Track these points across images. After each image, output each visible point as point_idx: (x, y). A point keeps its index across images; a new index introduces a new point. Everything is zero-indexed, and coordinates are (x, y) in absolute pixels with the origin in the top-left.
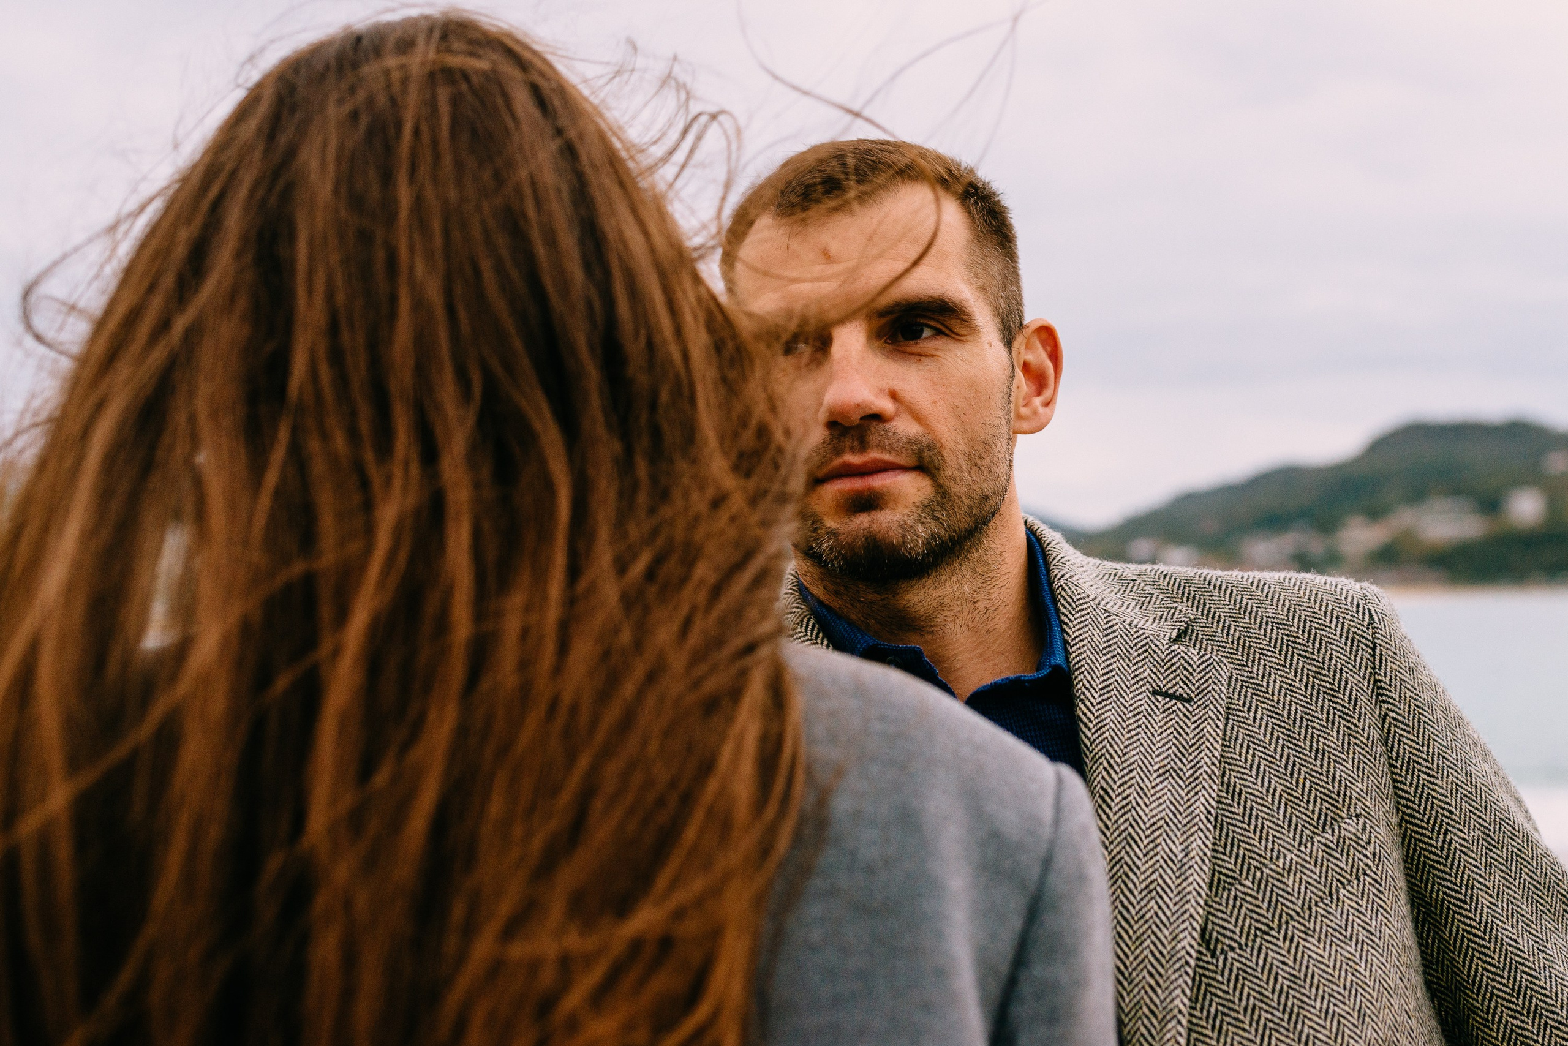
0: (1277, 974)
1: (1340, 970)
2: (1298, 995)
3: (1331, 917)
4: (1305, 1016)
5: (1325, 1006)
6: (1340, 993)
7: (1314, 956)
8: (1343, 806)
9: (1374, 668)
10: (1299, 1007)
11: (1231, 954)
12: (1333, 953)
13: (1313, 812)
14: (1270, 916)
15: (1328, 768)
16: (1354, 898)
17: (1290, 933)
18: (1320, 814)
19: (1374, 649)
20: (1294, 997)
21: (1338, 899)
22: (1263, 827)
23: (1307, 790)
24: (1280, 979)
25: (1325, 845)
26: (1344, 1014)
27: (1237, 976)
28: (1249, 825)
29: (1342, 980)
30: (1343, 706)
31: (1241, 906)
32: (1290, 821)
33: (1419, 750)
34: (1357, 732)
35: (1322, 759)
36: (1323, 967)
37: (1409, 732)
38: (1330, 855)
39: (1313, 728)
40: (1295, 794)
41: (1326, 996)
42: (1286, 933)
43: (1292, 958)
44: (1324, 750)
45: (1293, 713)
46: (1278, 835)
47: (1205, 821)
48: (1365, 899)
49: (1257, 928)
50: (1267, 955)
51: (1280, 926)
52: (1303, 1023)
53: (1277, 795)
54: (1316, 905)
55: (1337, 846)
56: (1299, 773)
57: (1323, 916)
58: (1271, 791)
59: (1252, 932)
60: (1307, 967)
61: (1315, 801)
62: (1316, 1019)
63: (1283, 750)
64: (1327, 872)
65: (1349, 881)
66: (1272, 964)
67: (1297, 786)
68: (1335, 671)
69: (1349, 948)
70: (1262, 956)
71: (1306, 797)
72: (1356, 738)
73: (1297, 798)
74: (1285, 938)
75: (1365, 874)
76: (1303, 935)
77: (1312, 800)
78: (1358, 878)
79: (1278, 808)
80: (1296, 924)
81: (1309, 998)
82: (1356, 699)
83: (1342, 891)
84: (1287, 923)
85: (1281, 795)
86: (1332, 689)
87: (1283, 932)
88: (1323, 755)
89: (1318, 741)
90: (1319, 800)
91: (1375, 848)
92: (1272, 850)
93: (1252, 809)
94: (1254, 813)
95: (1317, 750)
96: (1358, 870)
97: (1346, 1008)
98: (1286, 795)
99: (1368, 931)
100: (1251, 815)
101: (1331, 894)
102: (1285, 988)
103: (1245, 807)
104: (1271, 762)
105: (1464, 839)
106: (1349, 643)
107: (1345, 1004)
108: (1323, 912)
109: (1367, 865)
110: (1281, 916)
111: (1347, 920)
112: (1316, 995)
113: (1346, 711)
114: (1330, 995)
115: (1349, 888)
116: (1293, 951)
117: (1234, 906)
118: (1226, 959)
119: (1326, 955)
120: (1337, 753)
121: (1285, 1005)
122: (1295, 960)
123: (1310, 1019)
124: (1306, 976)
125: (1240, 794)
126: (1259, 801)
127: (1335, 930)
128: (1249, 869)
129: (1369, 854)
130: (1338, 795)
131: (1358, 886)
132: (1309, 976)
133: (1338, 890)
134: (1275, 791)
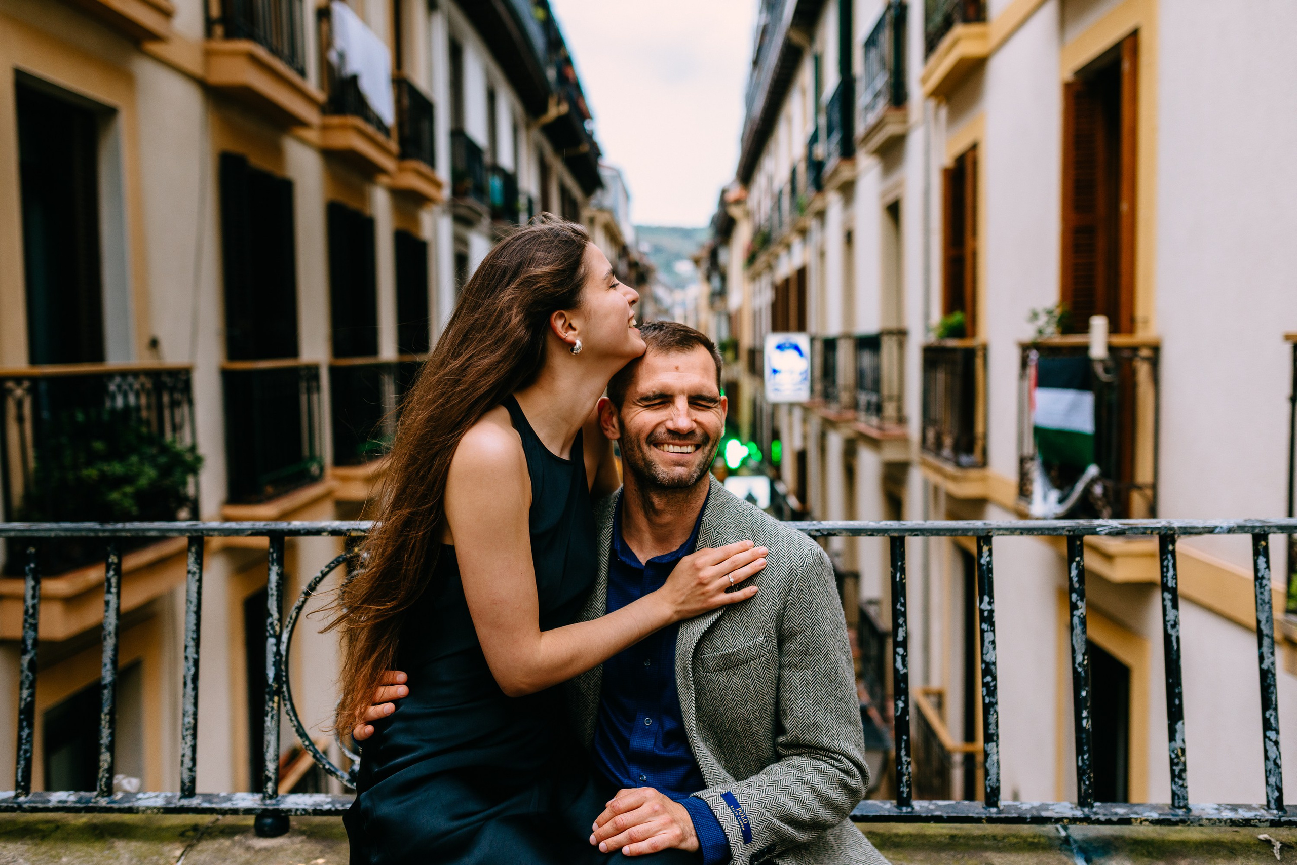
0: (720, 684)
3: (745, 670)
5: (733, 697)
6: (739, 694)
8: (762, 632)
9: (793, 583)
11: (708, 673)
16: (756, 664)
17: (728, 673)
19: (797, 576)
21: (749, 665)
22: (734, 634)
24: (721, 686)
25: (749, 646)
27: (708, 681)
28: (730, 632)
30: (774, 595)
34: (776, 605)
44: (762, 611)
48: (761, 665)
50: (719, 678)
54: (741, 665)
60: (731, 684)
65: (756, 659)
69: (748, 681)
70: (717, 677)
75: (763, 656)
78: (760, 658)
83: (752, 662)
84: (728, 669)
85: (745, 624)
86: (774, 587)
89: (761, 607)
91: (770, 648)
92: (734, 642)
93: (733, 626)
95: (760, 610)
96: (760, 655)
98: (746, 624)
99: (758, 676)
100: (732, 628)
101: (747, 663)
103: (731, 625)
106: (789, 571)
107: (740, 698)
111: (751, 671)
113: (775, 596)
114: (736, 694)
115: (755, 661)
116: (728, 678)
118: (706, 675)
120: (765, 613)
121: (721, 694)
125: (732, 620)
126: (737, 624)
127: (745, 674)
128: (724, 647)
129: (766, 650)
131: (759, 661)
133: (750, 661)
134: (744, 621)
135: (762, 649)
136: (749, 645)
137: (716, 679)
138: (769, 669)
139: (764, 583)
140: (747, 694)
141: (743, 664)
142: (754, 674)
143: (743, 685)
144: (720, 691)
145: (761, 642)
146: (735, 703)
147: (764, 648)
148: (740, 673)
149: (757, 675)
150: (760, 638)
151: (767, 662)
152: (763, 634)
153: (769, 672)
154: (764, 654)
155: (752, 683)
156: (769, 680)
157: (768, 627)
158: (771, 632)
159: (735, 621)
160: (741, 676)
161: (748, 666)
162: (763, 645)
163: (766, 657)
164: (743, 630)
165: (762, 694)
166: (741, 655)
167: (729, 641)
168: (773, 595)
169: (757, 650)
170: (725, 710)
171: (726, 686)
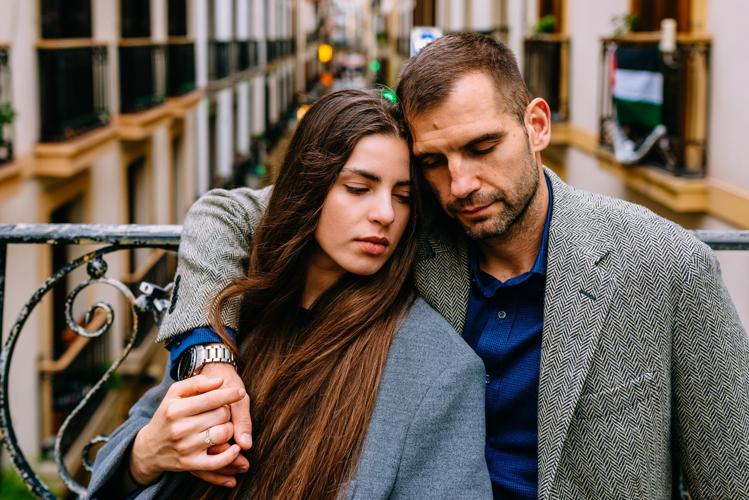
0: (600, 434)
1: (630, 437)
2: (607, 444)
3: (631, 414)
4: (608, 453)
5: (618, 451)
7: (619, 430)
8: (648, 365)
10: (607, 449)
11: (583, 421)
12: (628, 430)
13: (634, 365)
14: (602, 411)
15: (646, 347)
16: (644, 407)
17: (610, 419)
18: (637, 367)
19: (682, 292)
20: (605, 445)
21: (636, 407)
22: (610, 369)
23: (634, 355)
24: (601, 436)
25: (635, 385)
26: (626, 455)
27: (584, 430)
28: (605, 367)
29: (629, 441)
31: (591, 404)
32: (623, 368)
34: (664, 331)
35: (644, 343)
36: (621, 435)
38: (636, 389)
39: (644, 327)
40: (628, 356)
41: (620, 447)
42: (608, 419)
43: (608, 429)
44: (646, 339)
45: (637, 317)
46: (616, 373)
47: (586, 363)
48: (650, 407)
49: (595, 414)
50: (598, 426)
51: (606, 415)
52: (607, 455)
53: (620, 355)
54: (625, 409)
55: (641, 385)
56: (632, 347)
57: (627, 414)
58: (618, 352)
59: (594, 415)
60: (614, 434)
61: (636, 361)
62: (613, 455)
63: (628, 334)
64: (633, 396)
65: (643, 400)
66: (599, 430)
67: (630, 352)
68: (662, 301)
70: (596, 425)
71: (632, 358)
72: (663, 334)
73: (629, 358)
74: (607, 421)
76: (616, 421)
77: (635, 360)
78: (648, 398)
79: (619, 361)
80: (613, 416)
81: (612, 447)
83: (639, 403)
84: (610, 415)
85: (622, 355)
86: (658, 309)
87: (606, 418)
88: (645, 341)
89: (644, 334)
90: (638, 360)
91: (660, 384)
92: (612, 380)
93: (607, 360)
94: (608, 362)
95: (643, 338)
96: (649, 395)
97: (628, 453)
98: (624, 355)
100: (606, 362)
101: (633, 405)
102: (603, 440)
103: (605, 359)
104: (621, 339)
107: (628, 451)
108: (627, 412)
110: (607, 412)
111: (638, 416)
112: (616, 446)
115: (643, 402)
116: (609, 426)
117: (588, 403)
118: (581, 421)
119: (624, 430)
120: (651, 341)
121: (601, 447)
122: (610, 430)
124: (613, 438)
125: (604, 352)
126: (612, 356)
127: (632, 420)
128: (599, 387)
129: (656, 388)
130: (647, 361)
131: (647, 401)
132: (614, 438)
133: (637, 403)
134: (620, 353)
135: (651, 388)
136: (635, 383)
137: (595, 427)
139: (643, 304)
140: (635, 445)
141: (628, 407)
142: (642, 418)
143: (629, 434)
144: (601, 443)
145: (650, 379)
146: (621, 458)
147: (653, 385)
148: (625, 419)
150: (648, 374)
152: (651, 367)
154: (654, 393)
155: (641, 431)
157: (657, 359)
159: (609, 353)
160: (626, 422)
161: (635, 410)
162: (652, 382)
163: (656, 397)
164: (620, 363)
166: (626, 395)
167: (604, 378)
168: (659, 319)
169: (645, 389)
170: (608, 468)
171: (608, 437)
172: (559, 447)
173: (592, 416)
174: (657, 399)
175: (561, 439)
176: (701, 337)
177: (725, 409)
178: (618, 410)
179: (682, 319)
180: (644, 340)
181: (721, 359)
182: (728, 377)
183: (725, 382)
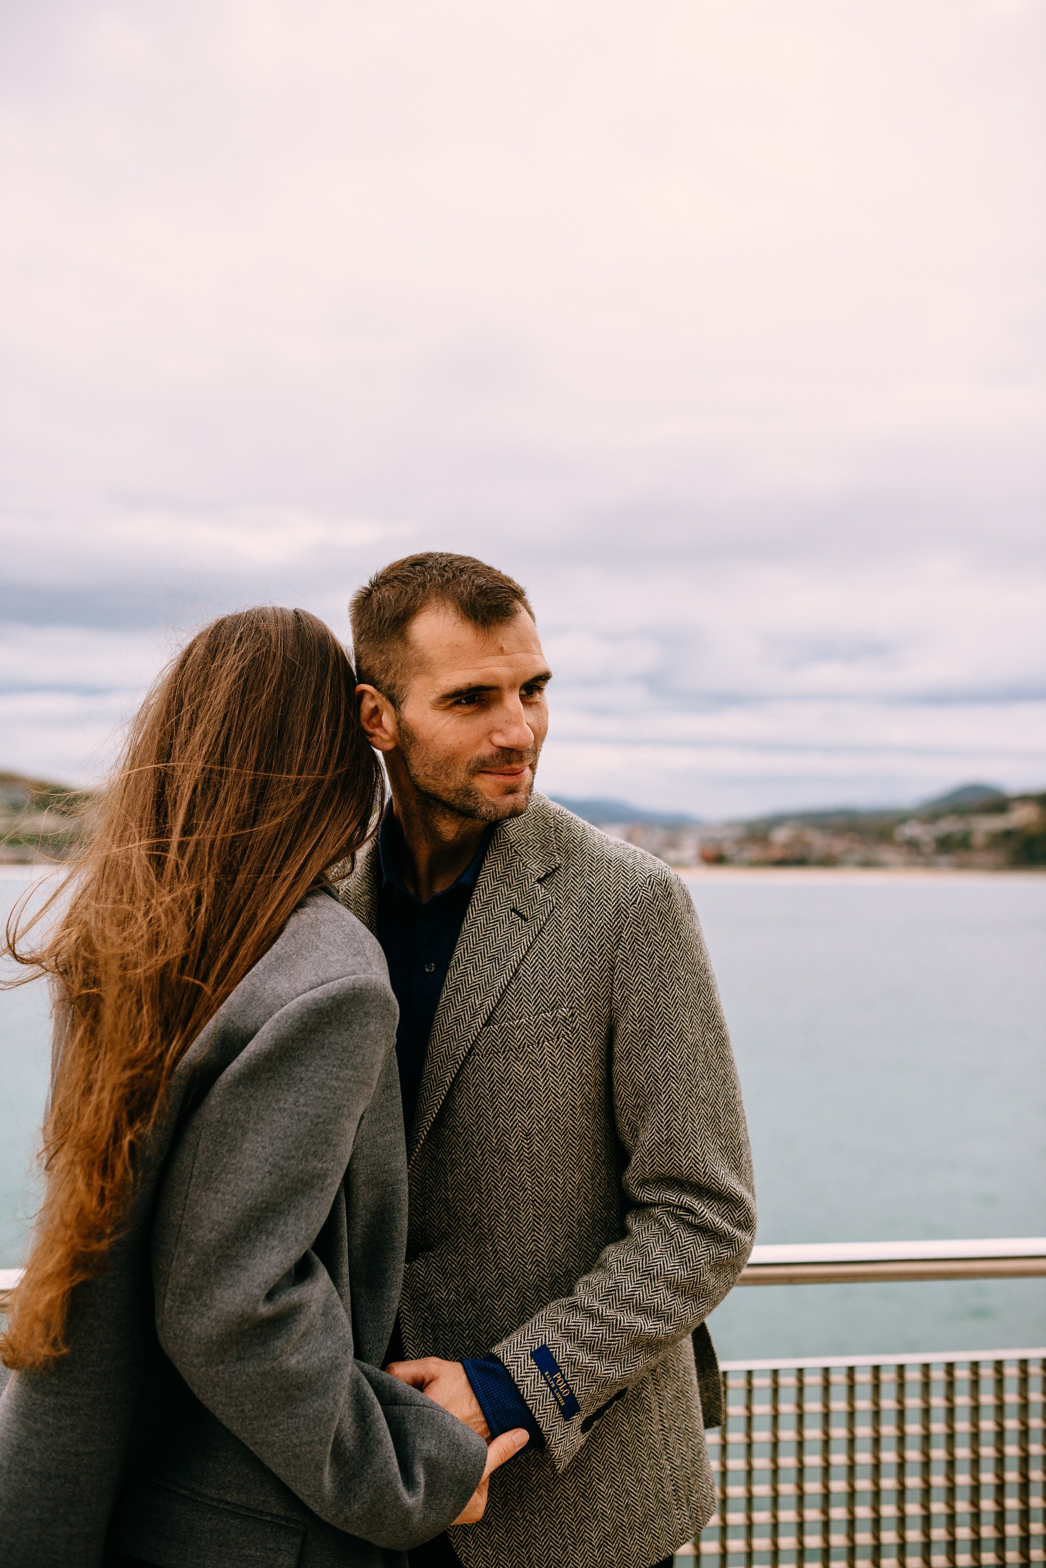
2: (500, 1086)
6: (521, 1091)
7: (516, 1070)
8: (567, 1000)
11: (476, 1057)
12: (527, 1071)
13: (551, 999)
14: (500, 1046)
17: (508, 1056)
18: (553, 1001)
19: (628, 918)
20: (498, 1087)
21: (542, 1046)
23: (553, 987)
24: (494, 1076)
25: (545, 1019)
32: (536, 1001)
33: (630, 978)
37: (628, 968)
38: (546, 1024)
42: (506, 1056)
46: (527, 1006)
48: (559, 1049)
49: (493, 1050)
50: (492, 1063)
51: (504, 1052)
53: (537, 985)
54: (528, 1046)
56: (554, 977)
57: (529, 1053)
58: (535, 982)
59: (490, 1050)
60: (510, 1075)
63: (552, 962)
66: (493, 1068)
67: (549, 983)
71: (551, 990)
72: (593, 966)
73: (546, 990)
74: (504, 1058)
75: (563, 1036)
76: (514, 1059)
77: (553, 993)
78: (558, 1038)
79: (534, 992)
80: (513, 1053)
81: (505, 1089)
82: (603, 945)
83: (546, 1043)
84: (508, 1051)
85: (539, 986)
87: (504, 1055)
91: (577, 1025)
94: (521, 991)
98: (541, 986)
100: (519, 992)
101: (538, 1043)
102: (495, 1081)
103: (518, 987)
105: (635, 1029)
107: (522, 1096)
109: (566, 1033)
110: (506, 1048)
114: (516, 1091)
115: (551, 1042)
116: (506, 1065)
117: (486, 1036)
119: (523, 1071)
121: (492, 1089)
123: (501, 1099)
126: (527, 986)
127: (533, 1061)
128: (504, 1020)
130: (567, 994)
131: (556, 1042)
133: (543, 1042)
134: (537, 983)
135: (564, 1026)
137: (488, 1065)
138: (571, 1057)
141: (532, 1045)
147: (567, 1024)
148: (525, 1058)
149: (551, 1063)
151: (568, 1046)
152: (569, 1003)
153: (570, 1061)
155: (543, 1076)
156: (569, 1073)
158: (583, 1002)
159: (524, 981)
160: (527, 1063)
163: (568, 1038)
164: (534, 995)
165: (554, 1094)
167: (512, 1009)
171: (502, 1077)
172: (447, 1084)
173: (488, 1051)
174: (569, 1042)
175: (451, 1075)
176: (645, 975)
177: (664, 1069)
178: (519, 1046)
179: (624, 952)
180: (569, 970)
181: (667, 1006)
182: (673, 1030)
183: (668, 1035)
